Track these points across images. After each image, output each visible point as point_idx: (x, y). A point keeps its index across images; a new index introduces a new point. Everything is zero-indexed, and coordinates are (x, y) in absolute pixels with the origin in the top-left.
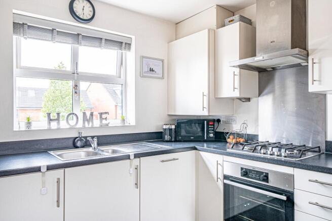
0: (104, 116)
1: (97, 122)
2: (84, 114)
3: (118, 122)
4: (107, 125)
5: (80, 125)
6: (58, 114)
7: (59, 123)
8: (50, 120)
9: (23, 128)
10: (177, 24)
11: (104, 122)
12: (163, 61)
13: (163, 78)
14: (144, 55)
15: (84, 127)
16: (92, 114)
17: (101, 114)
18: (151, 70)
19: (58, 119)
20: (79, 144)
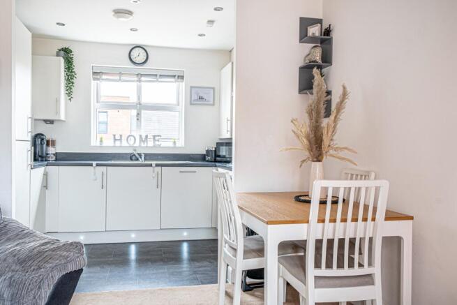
0: (157, 138)
1: (150, 143)
2: (141, 136)
3: (170, 144)
4: (159, 145)
5: (137, 144)
6: (121, 136)
7: (121, 142)
8: (115, 140)
9: (98, 144)
10: (231, 51)
11: (157, 143)
12: (213, 89)
13: (213, 105)
14: (193, 85)
15: (140, 146)
16: (147, 136)
17: (154, 136)
18: (201, 98)
19: (121, 140)
20: (134, 158)
